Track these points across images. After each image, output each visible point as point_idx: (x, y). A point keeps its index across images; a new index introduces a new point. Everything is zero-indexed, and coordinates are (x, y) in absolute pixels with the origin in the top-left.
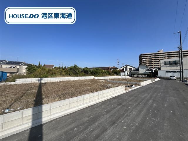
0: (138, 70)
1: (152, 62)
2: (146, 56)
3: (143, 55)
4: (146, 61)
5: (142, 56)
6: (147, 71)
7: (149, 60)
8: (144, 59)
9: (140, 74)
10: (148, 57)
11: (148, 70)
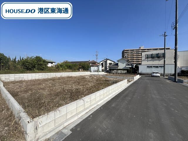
0: (117, 64)
1: (133, 58)
4: (128, 57)
6: (127, 66)
7: (131, 56)
9: (120, 69)
10: (130, 53)
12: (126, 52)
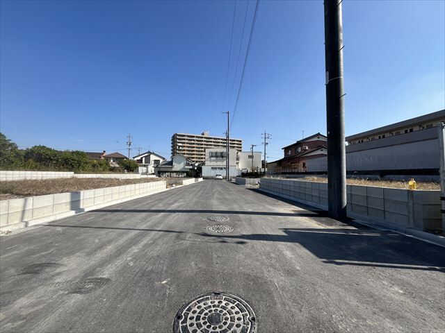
0: (171, 163)
1: (193, 151)
2: (184, 138)
3: (179, 135)
4: (184, 148)
5: (178, 137)
6: (186, 167)
7: (189, 147)
8: (181, 144)
9: (175, 172)
10: (187, 141)
11: (188, 165)
12: (179, 139)
